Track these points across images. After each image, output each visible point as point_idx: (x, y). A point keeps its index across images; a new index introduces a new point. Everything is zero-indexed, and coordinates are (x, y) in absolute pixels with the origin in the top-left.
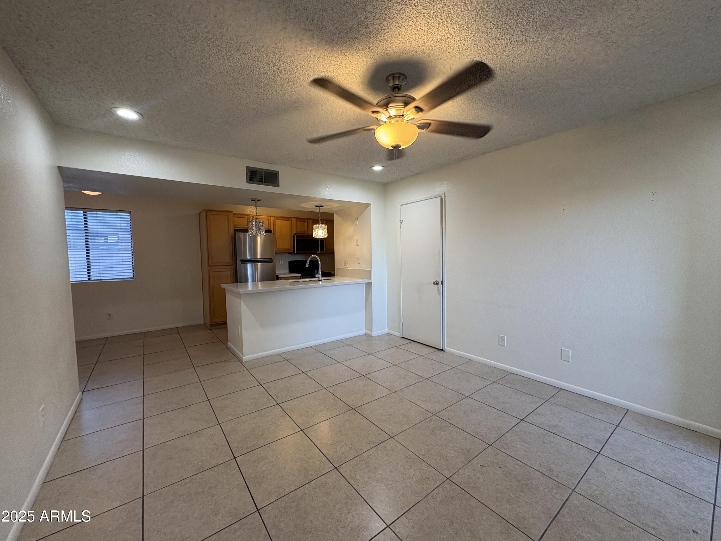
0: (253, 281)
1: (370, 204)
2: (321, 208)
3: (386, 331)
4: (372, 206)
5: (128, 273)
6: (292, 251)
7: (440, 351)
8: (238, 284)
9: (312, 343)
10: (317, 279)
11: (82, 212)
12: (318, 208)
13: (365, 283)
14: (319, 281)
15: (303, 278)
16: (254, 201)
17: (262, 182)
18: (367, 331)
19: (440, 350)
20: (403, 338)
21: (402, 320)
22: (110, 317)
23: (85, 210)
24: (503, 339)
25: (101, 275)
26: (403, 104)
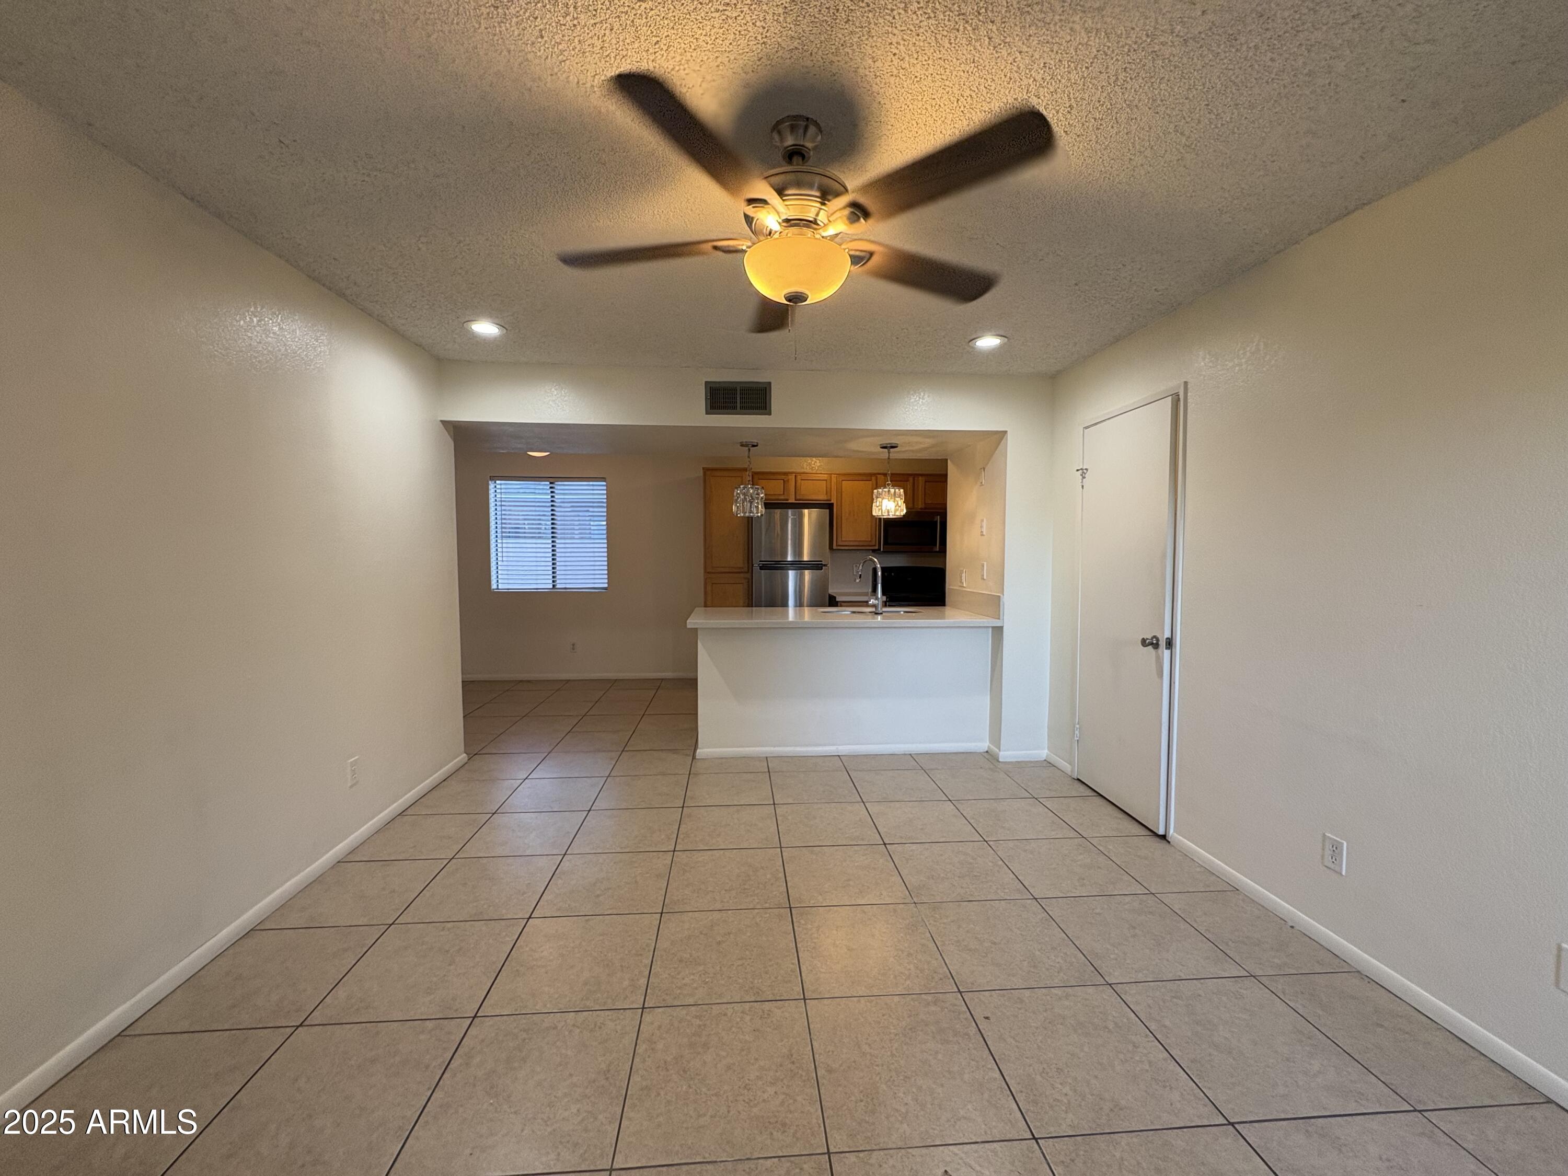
0: (796, 606)
1: (1005, 432)
2: (891, 450)
3: (1043, 753)
4: (1010, 437)
5: (601, 581)
6: (875, 546)
7: (1158, 839)
8: (754, 609)
9: (844, 749)
10: (873, 609)
11: (548, 483)
12: (886, 450)
13: (993, 627)
14: (876, 614)
15: (890, 606)
16: (746, 446)
17: (735, 408)
18: (992, 747)
19: (1156, 835)
20: (1078, 780)
21: (1077, 732)
22: (573, 649)
23: (552, 480)
24: (1336, 848)
25: (539, 581)
26: (818, 194)
